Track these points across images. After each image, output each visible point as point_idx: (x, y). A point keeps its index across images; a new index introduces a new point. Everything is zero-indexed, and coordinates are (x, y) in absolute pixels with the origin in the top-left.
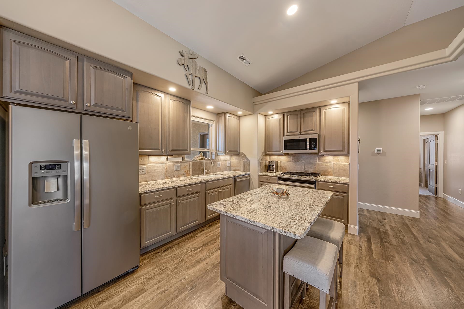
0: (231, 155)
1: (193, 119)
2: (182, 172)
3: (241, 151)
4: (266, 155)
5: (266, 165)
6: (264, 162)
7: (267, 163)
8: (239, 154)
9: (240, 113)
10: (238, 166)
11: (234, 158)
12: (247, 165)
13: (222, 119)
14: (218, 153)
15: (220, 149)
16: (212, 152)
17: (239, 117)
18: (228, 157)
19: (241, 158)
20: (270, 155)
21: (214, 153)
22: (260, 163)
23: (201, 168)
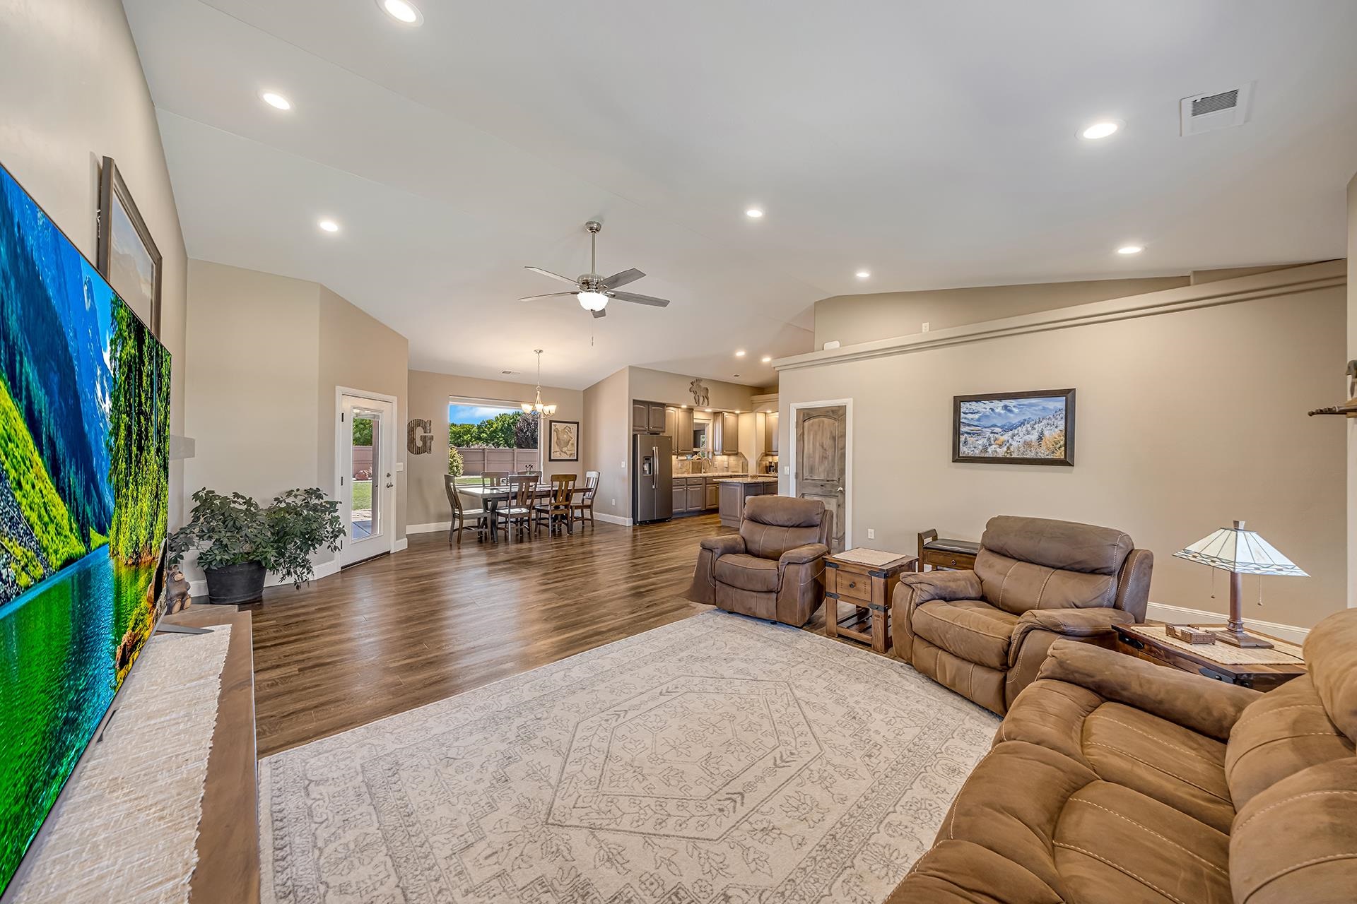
0: (729, 455)
1: (695, 421)
2: (684, 470)
3: (739, 451)
4: (767, 455)
5: (766, 467)
6: (764, 463)
7: (768, 465)
8: (737, 454)
9: (737, 412)
10: (736, 467)
11: (732, 458)
12: (745, 466)
13: (720, 418)
14: (715, 453)
15: (717, 448)
16: (708, 452)
17: (738, 415)
18: (725, 457)
19: (739, 458)
20: (773, 456)
21: (710, 453)
22: (759, 464)
23: (699, 467)
